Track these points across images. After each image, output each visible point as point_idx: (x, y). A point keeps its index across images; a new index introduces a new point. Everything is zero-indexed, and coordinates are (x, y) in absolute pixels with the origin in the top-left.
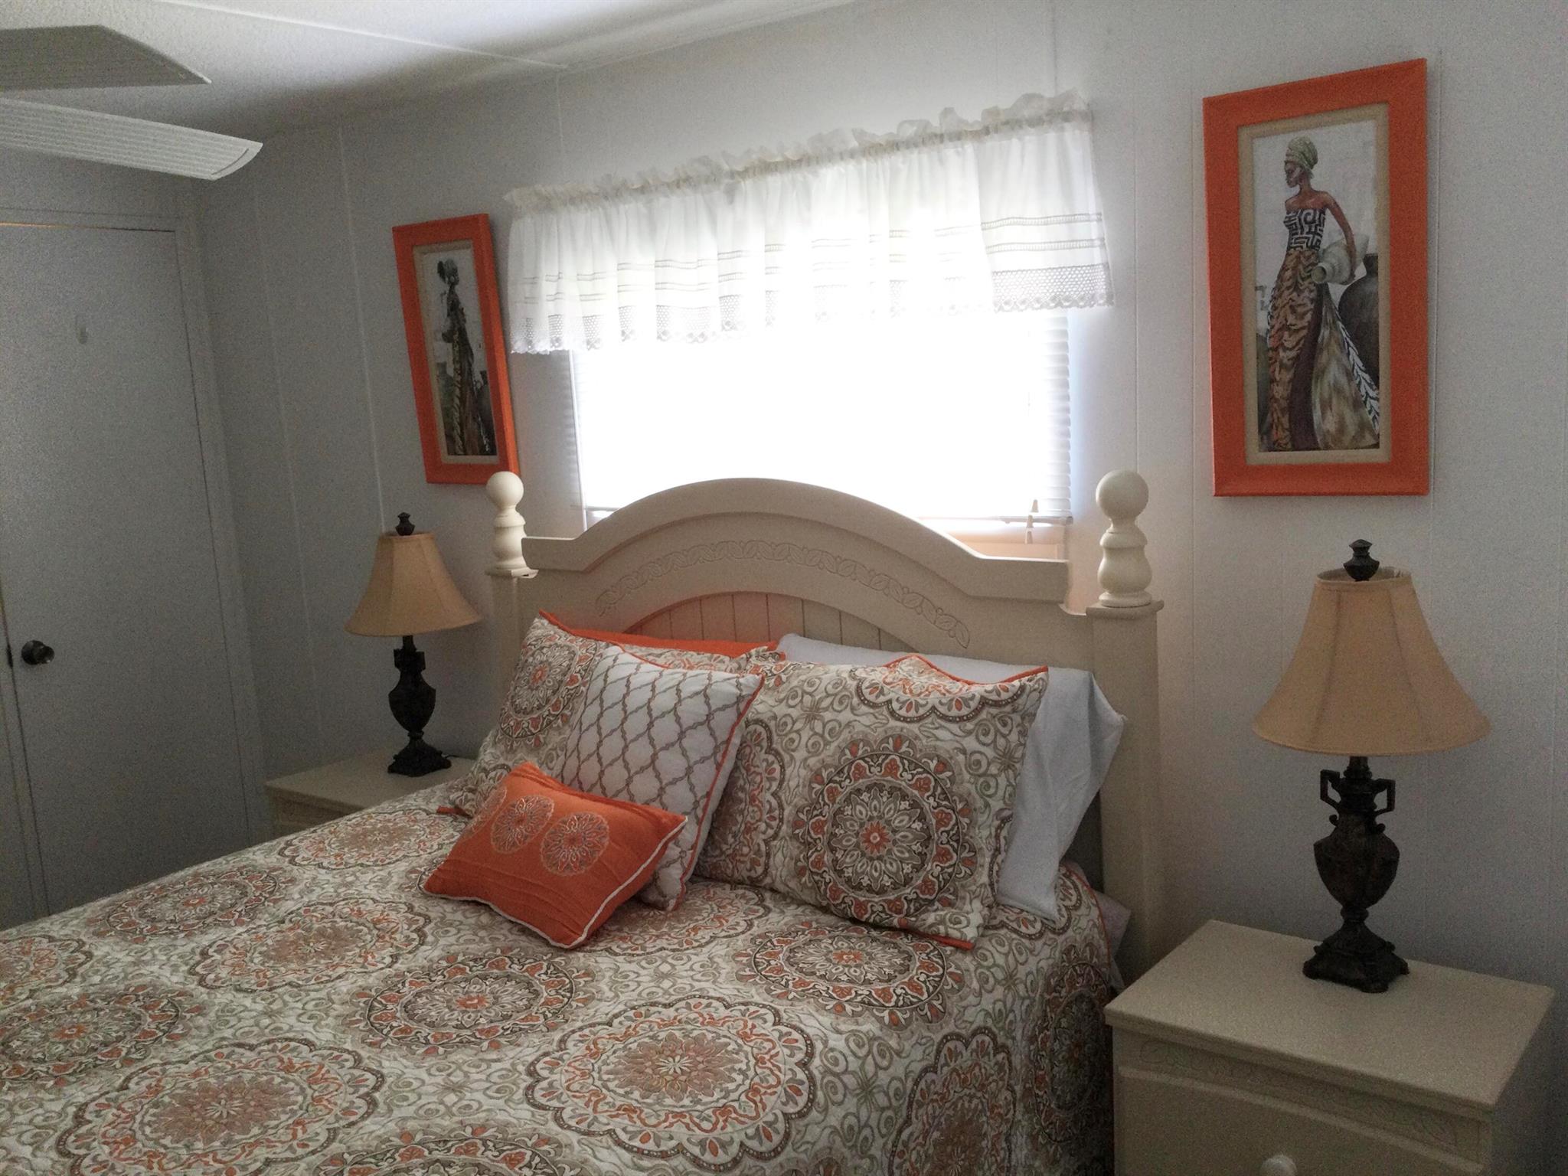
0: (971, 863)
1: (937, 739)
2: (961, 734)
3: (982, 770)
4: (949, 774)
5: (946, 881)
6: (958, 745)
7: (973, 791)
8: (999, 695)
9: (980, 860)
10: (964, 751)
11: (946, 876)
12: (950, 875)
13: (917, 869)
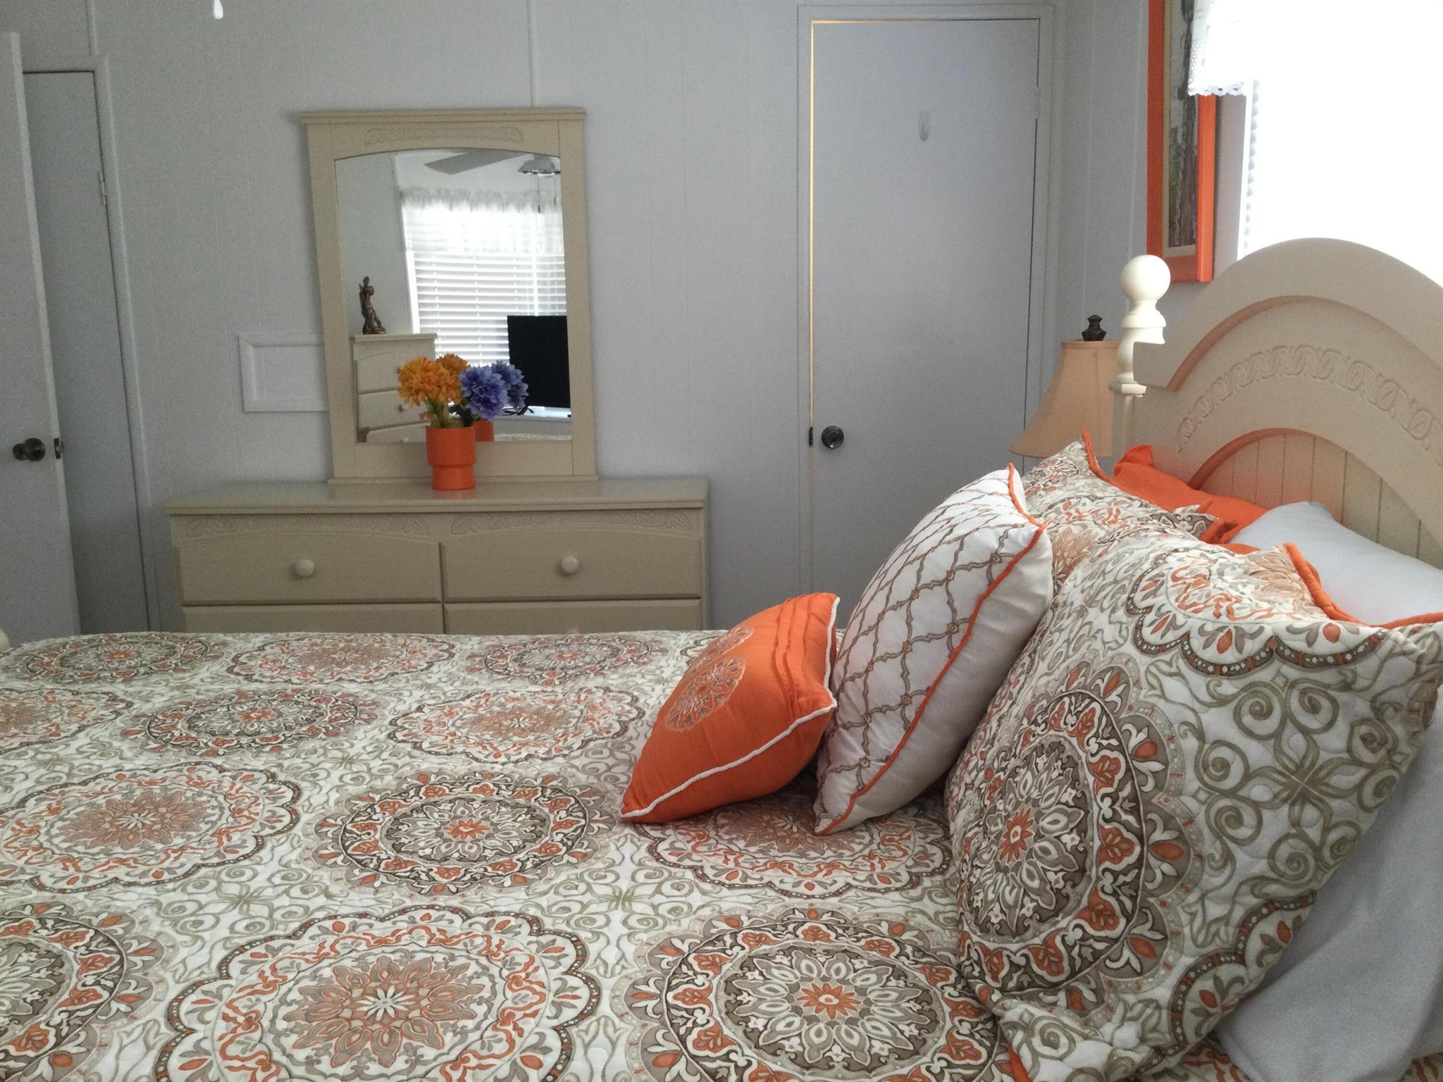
0: (1149, 952)
1: (1163, 696)
2: (1206, 698)
3: (1229, 783)
4: (1156, 766)
5: (1086, 964)
6: (1191, 718)
7: (1201, 818)
8: (1310, 643)
9: (1169, 954)
10: (1200, 735)
11: (1087, 953)
12: (1096, 954)
13: (1043, 916)
